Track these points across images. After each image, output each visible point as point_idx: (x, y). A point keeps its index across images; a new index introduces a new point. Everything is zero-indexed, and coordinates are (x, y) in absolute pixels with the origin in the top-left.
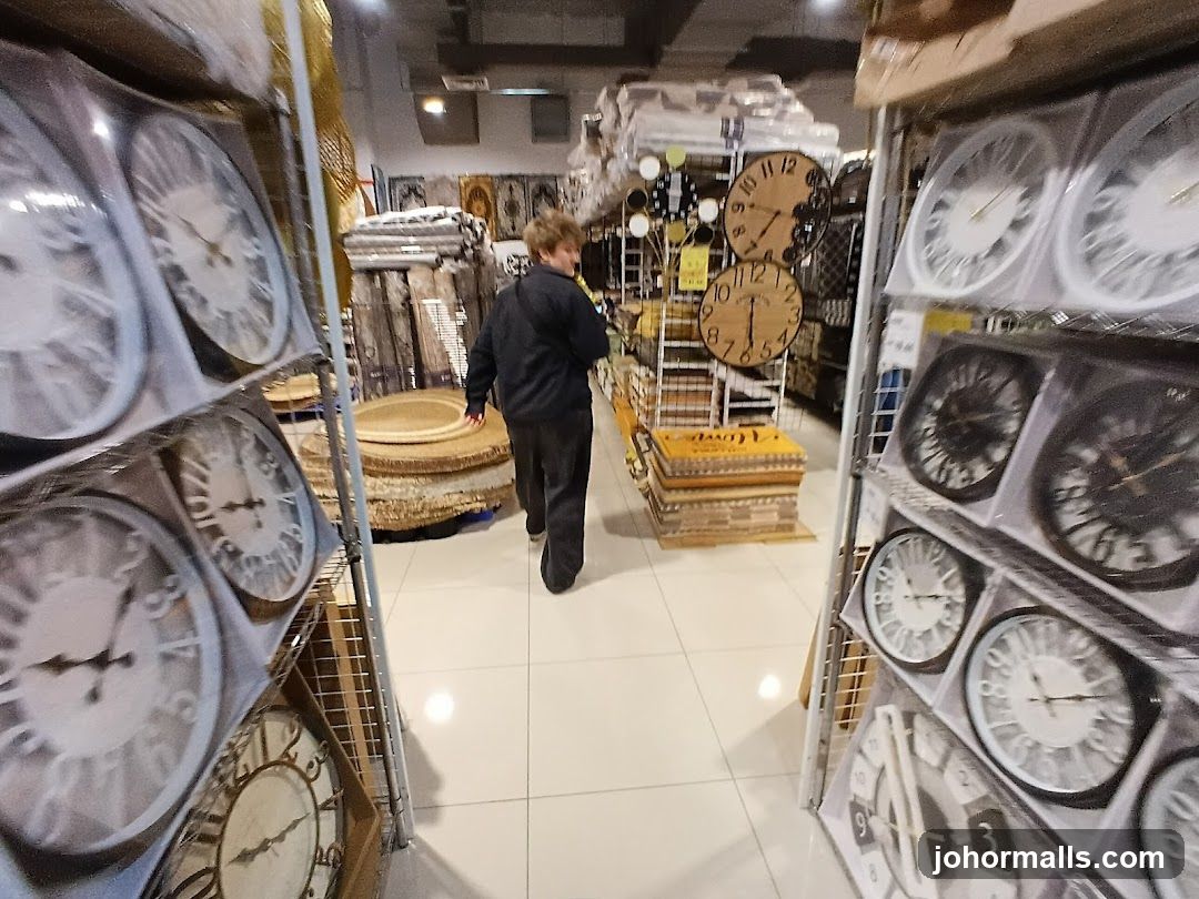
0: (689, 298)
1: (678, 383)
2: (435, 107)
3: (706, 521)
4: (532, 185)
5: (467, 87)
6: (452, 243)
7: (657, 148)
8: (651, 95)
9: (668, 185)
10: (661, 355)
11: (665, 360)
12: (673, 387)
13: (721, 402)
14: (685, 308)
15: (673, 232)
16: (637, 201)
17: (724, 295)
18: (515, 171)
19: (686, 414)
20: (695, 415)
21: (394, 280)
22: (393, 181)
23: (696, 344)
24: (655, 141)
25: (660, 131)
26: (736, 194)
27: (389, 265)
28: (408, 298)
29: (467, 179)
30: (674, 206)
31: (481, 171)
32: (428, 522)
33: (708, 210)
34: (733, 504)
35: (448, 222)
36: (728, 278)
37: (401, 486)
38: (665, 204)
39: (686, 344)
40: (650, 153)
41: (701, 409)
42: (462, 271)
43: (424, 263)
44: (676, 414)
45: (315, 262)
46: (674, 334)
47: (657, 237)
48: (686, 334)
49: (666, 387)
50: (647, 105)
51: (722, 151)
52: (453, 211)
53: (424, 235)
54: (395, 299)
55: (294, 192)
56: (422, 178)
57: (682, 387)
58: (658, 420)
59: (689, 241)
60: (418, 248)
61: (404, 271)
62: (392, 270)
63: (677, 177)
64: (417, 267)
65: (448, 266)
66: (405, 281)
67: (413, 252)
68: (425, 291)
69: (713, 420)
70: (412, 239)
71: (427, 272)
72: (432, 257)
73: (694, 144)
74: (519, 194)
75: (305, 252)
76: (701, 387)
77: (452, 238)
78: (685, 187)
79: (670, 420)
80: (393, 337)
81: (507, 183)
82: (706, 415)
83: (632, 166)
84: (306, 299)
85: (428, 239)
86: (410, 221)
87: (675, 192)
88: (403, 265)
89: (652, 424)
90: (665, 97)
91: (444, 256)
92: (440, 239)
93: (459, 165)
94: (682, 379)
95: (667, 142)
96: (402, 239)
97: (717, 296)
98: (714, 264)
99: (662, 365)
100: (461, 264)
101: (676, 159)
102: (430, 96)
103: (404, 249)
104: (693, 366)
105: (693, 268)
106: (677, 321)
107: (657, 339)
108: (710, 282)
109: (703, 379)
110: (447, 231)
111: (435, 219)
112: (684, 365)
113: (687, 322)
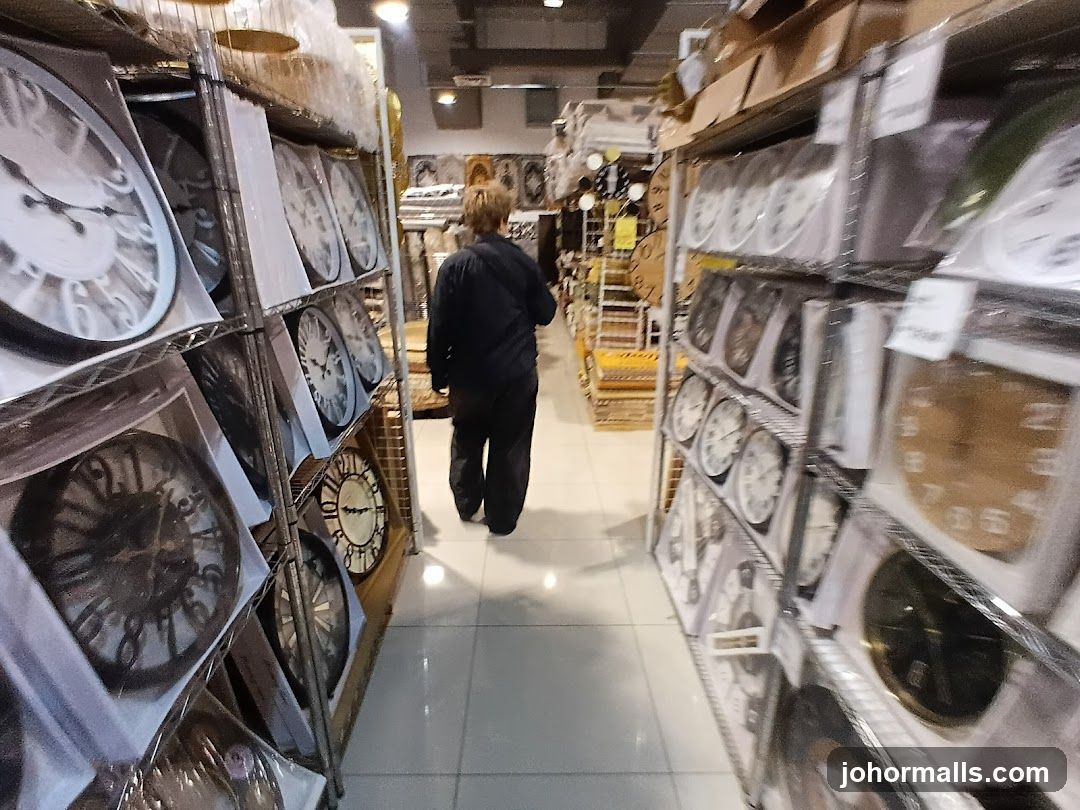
0: (622, 255)
1: (614, 316)
2: (447, 99)
3: (627, 414)
4: (525, 163)
5: (474, 84)
6: (456, 212)
7: (601, 148)
8: (598, 109)
9: (607, 174)
10: (602, 295)
11: (605, 299)
12: (610, 319)
13: (645, 331)
14: (620, 261)
15: (611, 206)
16: (585, 185)
17: (647, 253)
18: (511, 151)
19: (618, 339)
20: (626, 340)
21: (414, 238)
22: (411, 158)
23: (626, 288)
24: (600, 143)
25: (604, 135)
26: (655, 181)
27: (411, 228)
28: (424, 252)
29: (470, 158)
30: (611, 189)
31: (483, 151)
32: (433, 407)
33: (636, 192)
34: (647, 401)
35: (454, 196)
36: (648, 241)
37: (416, 379)
38: (605, 187)
39: (619, 288)
40: (596, 151)
41: (629, 336)
42: (464, 233)
43: (435, 226)
44: (611, 339)
45: (388, 224)
46: (612, 281)
47: (599, 211)
48: (620, 281)
49: (604, 319)
50: (595, 117)
51: (647, 150)
52: (458, 187)
53: (435, 206)
54: (415, 253)
55: (381, 191)
56: (434, 157)
57: (617, 320)
58: (598, 343)
59: (621, 214)
60: (432, 215)
61: (422, 232)
62: (413, 231)
63: (614, 168)
64: (432, 229)
65: (453, 229)
66: (422, 238)
67: (428, 218)
68: (435, 246)
69: (638, 344)
70: (428, 209)
71: (437, 233)
72: (442, 222)
73: (625, 144)
74: (513, 171)
75: (384, 218)
76: (630, 320)
77: (456, 208)
78: (620, 174)
79: (607, 343)
80: (413, 281)
81: (504, 162)
82: (633, 340)
83: (583, 160)
84: (384, 245)
85: (439, 209)
86: (426, 196)
87: (612, 179)
88: (420, 228)
89: (594, 346)
90: (609, 111)
91: (450, 221)
92: (448, 209)
93: (465, 146)
94: (617, 313)
95: (608, 143)
96: (420, 209)
97: (642, 253)
98: (640, 231)
99: (602, 303)
100: (462, 228)
101: (614, 156)
102: (443, 90)
103: (422, 215)
104: (625, 304)
105: (625, 233)
106: (613, 272)
107: (599, 284)
108: (637, 243)
109: (631, 314)
110: (454, 203)
111: (445, 194)
112: (618, 304)
113: (620, 272)
